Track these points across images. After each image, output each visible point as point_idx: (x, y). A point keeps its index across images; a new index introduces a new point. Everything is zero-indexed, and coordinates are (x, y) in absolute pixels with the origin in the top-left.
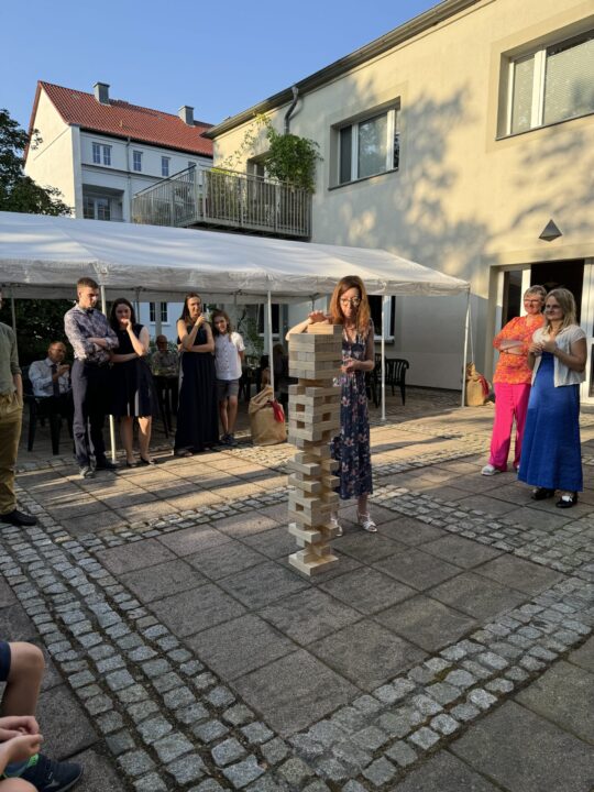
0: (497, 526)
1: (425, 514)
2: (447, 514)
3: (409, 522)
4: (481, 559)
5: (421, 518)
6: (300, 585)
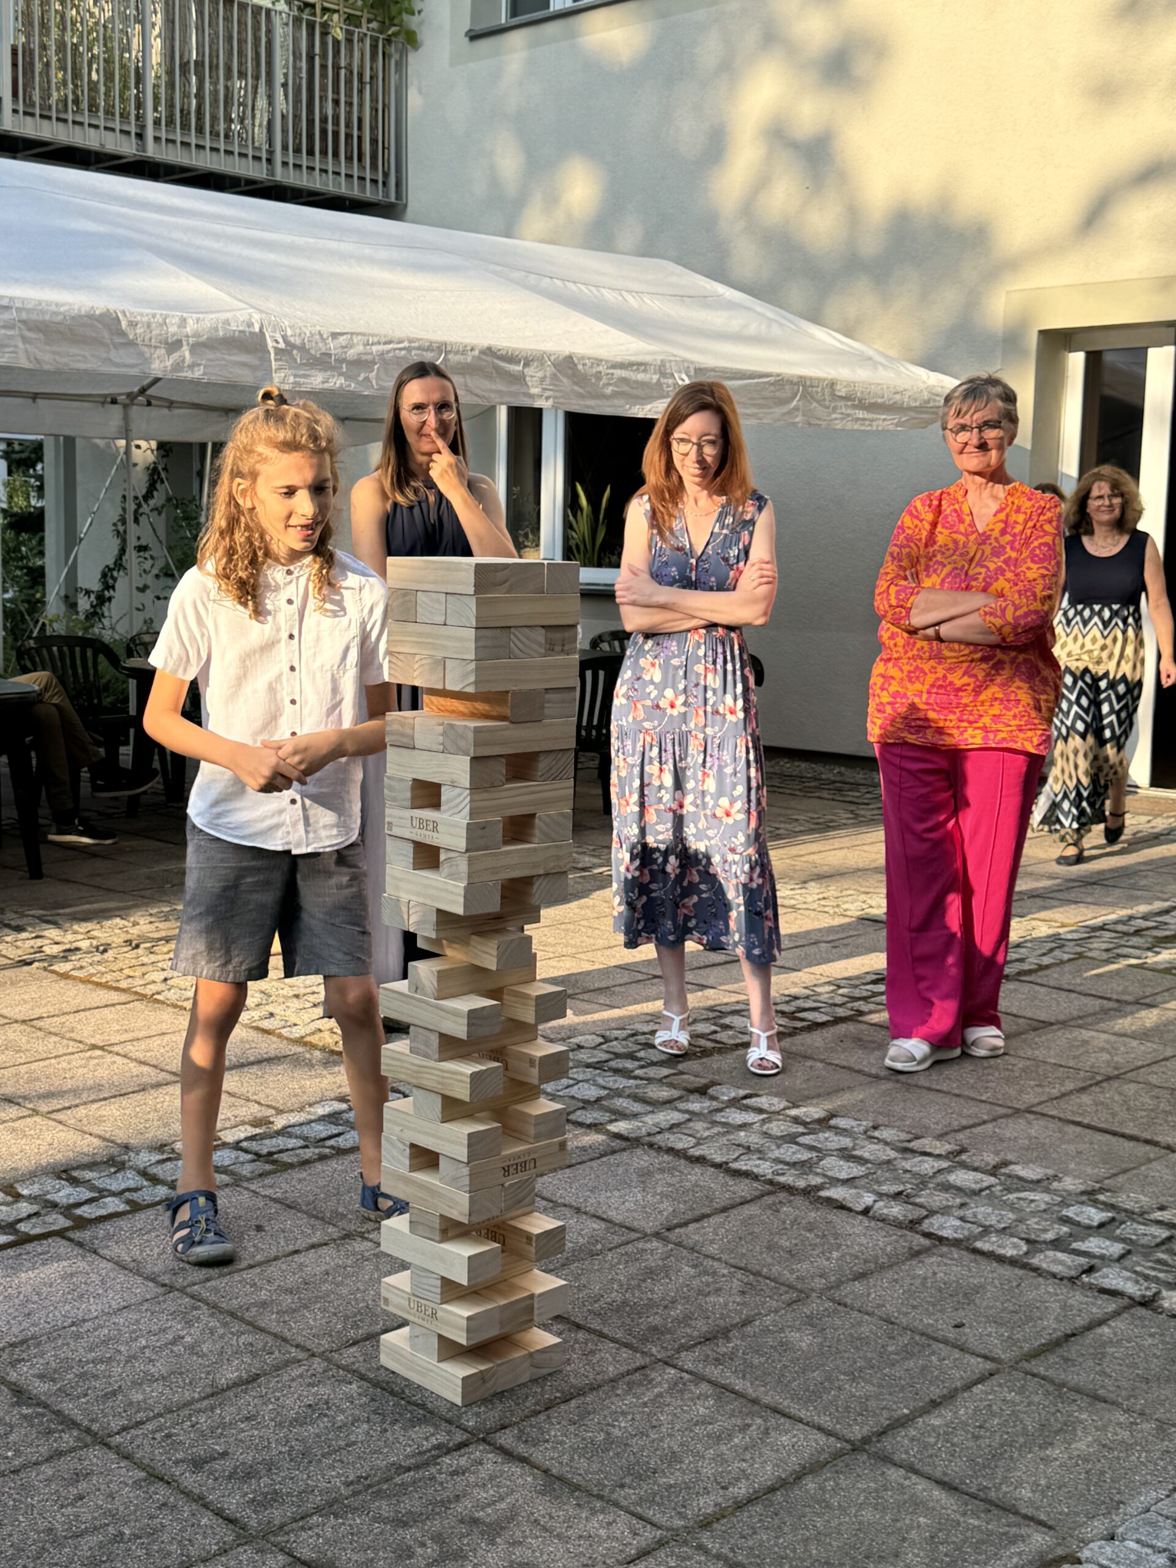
0: (1094, 1215)
1: (849, 1182)
2: (923, 1182)
3: (793, 1210)
4: (1051, 1326)
5: (836, 1193)
6: (427, 1437)
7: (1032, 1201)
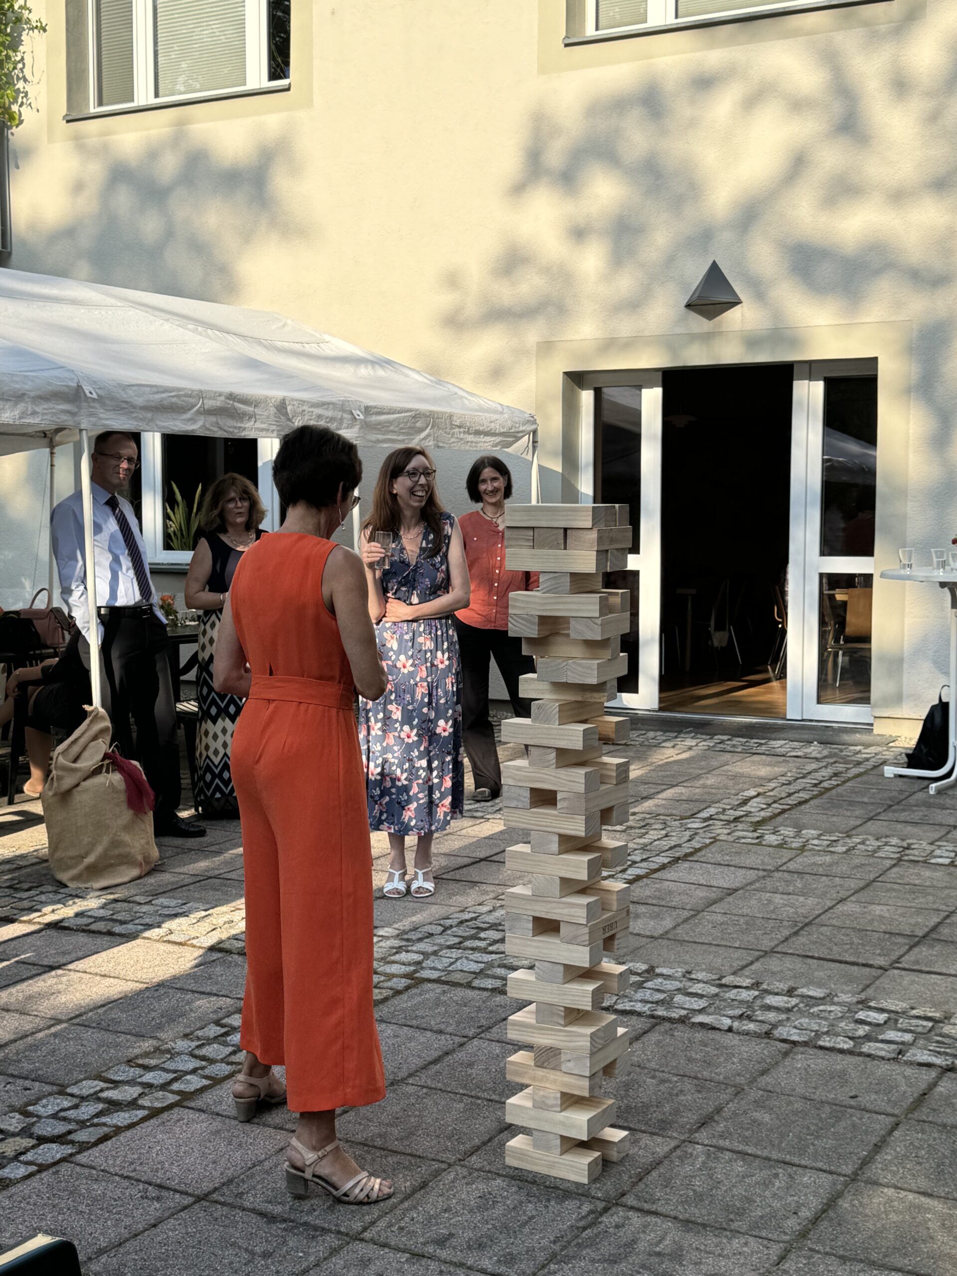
0: (877, 1017)
4: (907, 1090)
5: (703, 1019)
7: (830, 1012)
